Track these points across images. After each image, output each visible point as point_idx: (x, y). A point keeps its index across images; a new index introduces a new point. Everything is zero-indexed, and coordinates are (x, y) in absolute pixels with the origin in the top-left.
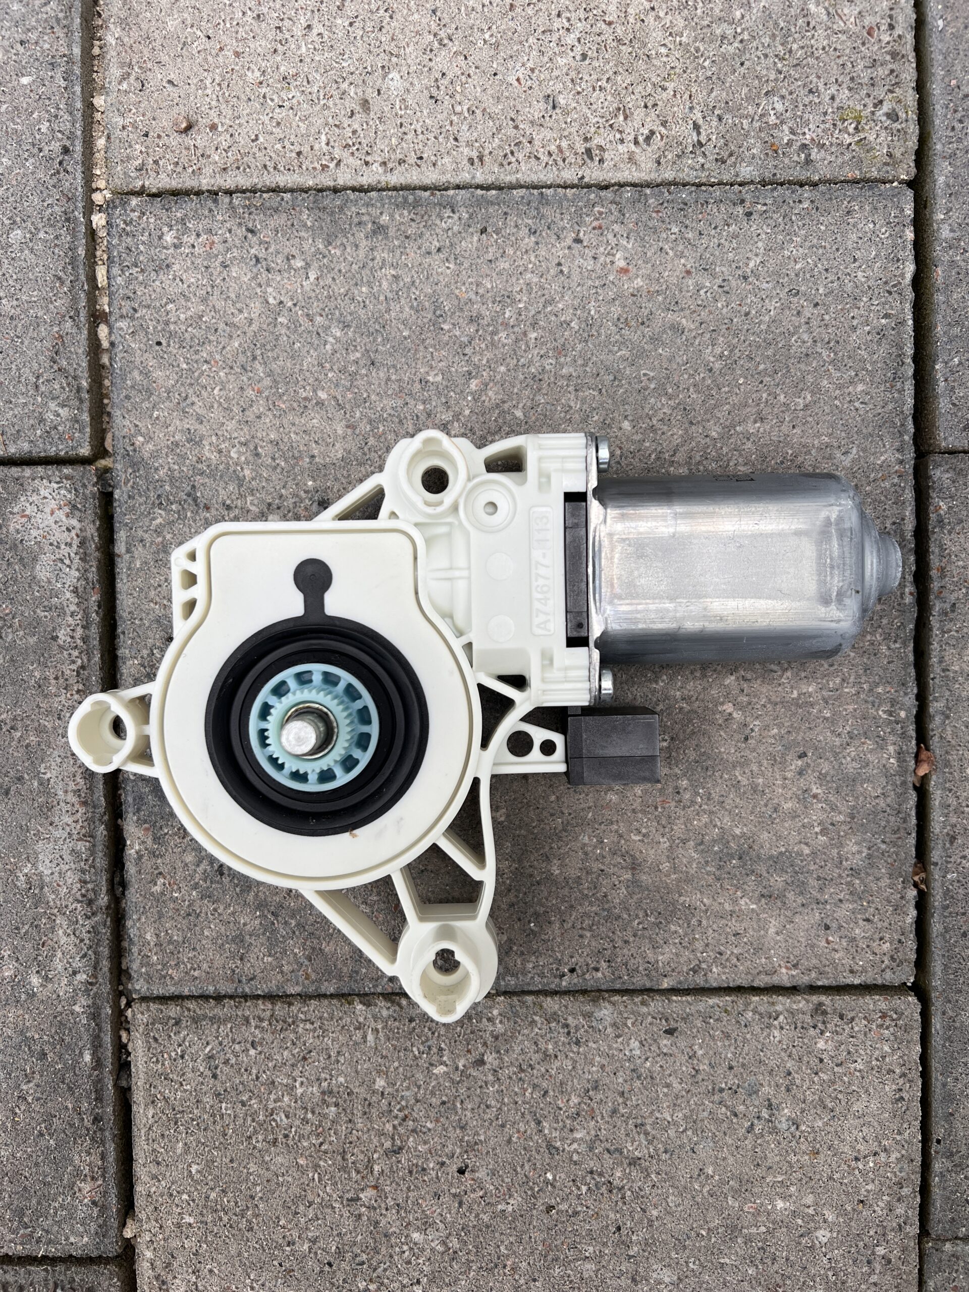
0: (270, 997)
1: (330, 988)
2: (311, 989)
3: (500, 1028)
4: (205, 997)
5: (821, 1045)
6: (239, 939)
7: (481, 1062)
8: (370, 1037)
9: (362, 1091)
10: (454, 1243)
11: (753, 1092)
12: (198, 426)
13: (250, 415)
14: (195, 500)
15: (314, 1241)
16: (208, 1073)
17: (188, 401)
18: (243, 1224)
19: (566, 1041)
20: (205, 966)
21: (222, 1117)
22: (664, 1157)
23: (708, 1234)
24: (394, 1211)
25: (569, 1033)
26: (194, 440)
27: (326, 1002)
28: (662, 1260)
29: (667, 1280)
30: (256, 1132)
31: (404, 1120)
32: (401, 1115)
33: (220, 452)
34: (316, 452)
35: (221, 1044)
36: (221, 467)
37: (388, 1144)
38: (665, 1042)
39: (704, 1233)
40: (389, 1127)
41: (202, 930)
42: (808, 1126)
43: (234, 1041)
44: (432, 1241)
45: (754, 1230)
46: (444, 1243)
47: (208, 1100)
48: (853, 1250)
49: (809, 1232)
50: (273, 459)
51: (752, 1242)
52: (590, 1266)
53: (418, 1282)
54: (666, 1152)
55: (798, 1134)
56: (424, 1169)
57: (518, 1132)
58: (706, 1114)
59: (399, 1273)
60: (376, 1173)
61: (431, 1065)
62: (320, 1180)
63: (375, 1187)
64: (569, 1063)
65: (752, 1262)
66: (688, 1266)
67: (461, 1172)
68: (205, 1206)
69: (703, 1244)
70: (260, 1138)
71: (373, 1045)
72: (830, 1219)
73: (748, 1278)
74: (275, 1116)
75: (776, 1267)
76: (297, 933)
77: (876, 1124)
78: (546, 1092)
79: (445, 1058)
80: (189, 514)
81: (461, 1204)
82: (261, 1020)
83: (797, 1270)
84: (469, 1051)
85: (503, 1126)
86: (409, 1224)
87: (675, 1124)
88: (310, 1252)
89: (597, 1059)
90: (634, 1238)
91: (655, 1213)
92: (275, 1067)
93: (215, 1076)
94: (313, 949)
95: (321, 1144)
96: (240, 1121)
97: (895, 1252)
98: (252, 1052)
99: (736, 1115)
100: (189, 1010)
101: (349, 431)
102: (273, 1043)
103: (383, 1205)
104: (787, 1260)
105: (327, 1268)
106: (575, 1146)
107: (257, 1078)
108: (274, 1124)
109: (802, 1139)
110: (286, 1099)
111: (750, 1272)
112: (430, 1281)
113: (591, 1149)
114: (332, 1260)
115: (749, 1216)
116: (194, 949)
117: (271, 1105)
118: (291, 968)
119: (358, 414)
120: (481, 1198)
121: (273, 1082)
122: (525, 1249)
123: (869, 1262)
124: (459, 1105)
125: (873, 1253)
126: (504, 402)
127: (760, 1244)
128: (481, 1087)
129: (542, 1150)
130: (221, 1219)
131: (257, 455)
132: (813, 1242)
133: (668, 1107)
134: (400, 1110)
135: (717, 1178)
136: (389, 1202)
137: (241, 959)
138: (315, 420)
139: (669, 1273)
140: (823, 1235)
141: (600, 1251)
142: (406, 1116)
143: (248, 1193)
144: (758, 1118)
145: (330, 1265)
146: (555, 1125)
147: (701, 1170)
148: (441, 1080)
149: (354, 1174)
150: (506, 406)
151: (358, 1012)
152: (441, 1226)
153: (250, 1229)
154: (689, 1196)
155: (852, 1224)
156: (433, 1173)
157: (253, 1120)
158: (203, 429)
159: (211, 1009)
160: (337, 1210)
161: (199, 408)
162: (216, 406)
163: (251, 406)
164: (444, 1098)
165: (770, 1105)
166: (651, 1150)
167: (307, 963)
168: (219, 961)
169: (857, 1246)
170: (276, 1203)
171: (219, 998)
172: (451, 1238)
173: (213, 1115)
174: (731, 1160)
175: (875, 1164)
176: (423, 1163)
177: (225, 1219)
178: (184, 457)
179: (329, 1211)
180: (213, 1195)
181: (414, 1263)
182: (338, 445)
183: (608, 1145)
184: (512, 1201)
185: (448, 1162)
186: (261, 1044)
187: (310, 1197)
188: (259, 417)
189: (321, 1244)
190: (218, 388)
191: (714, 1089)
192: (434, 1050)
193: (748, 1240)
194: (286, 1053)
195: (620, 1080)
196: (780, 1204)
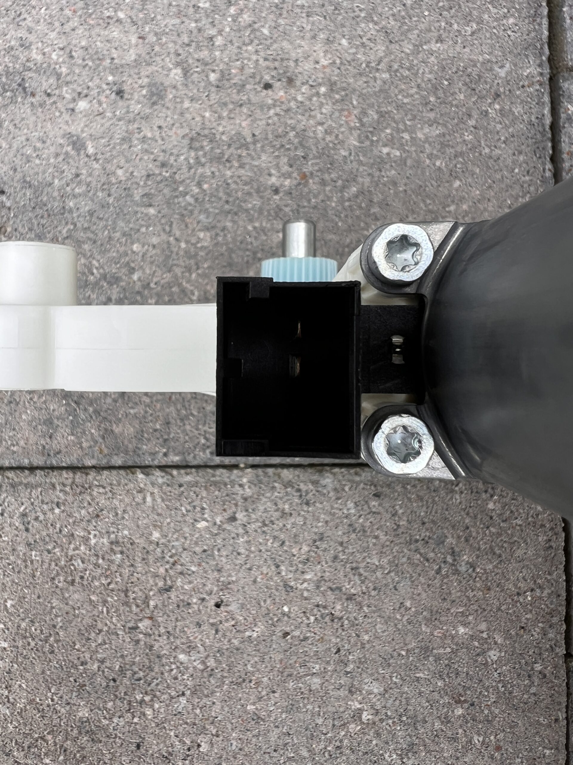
0: (72, 468)
1: (118, 461)
2: (104, 462)
3: (248, 492)
4: (21, 468)
5: (491, 506)
6: (49, 422)
7: (233, 519)
8: (149, 499)
9: (141, 542)
10: (211, 663)
11: (441, 542)
12: (29, 36)
13: (67, 28)
14: (24, 89)
15: (102, 661)
16: (22, 527)
17: (22, 17)
18: (47, 648)
19: (299, 502)
20: (22, 443)
21: (32, 562)
22: (373, 593)
23: (407, 653)
24: (165, 637)
25: (301, 496)
26: (25, 45)
27: (114, 472)
28: (372, 675)
29: (376, 691)
30: (58, 574)
31: (174, 564)
32: (172, 560)
33: (44, 54)
34: (115, 56)
35: (32, 504)
36: (45, 65)
37: (161, 584)
38: (374, 503)
39: (404, 653)
40: (162, 570)
41: (20, 414)
42: (481, 569)
43: (43, 502)
44: (195, 661)
45: (441, 651)
46: (203, 663)
47: (21, 549)
48: (517, 666)
49: (483, 652)
50: (84, 60)
51: (440, 660)
52: (317, 680)
53: (183, 694)
54: (374, 589)
55: (474, 575)
56: (189, 604)
57: (262, 574)
58: (405, 560)
59: (168, 687)
60: (151, 607)
61: (196, 520)
62: (108, 612)
63: (151, 618)
64: (301, 519)
65: (440, 676)
66: (391, 680)
67: (218, 606)
68: (17, 634)
69: (403, 661)
70: (62, 579)
71: (151, 505)
72: (499, 642)
73: (437, 689)
74: (73, 562)
75: (459, 679)
76: (94, 417)
77: (532, 567)
78: (283, 543)
79: (206, 516)
80: (19, 99)
81: (217, 631)
82: (64, 485)
83: (475, 683)
84: (225, 510)
85: (250, 569)
86: (176, 647)
87: (382, 567)
88: (99, 670)
89: (322, 516)
90: (351, 657)
91: (366, 638)
92: (74, 522)
93: (27, 530)
94: (106, 430)
95: (109, 584)
96: (46, 566)
97: (549, 668)
98: (57, 511)
99: (428, 560)
100: (8, 478)
101: (141, 41)
102: (73, 503)
103: (157, 633)
104: (467, 674)
105: (112, 683)
106: (305, 585)
107: (60, 531)
108: (72, 567)
109: (478, 579)
110: (82, 548)
111: (439, 684)
112: (193, 693)
113: (318, 587)
114: (116, 676)
115: (438, 640)
116: (14, 429)
117: (71, 553)
118: (88, 445)
119: (147, 29)
120: (233, 626)
121: (72, 535)
122: (266, 667)
123: (529, 676)
124: (216, 553)
125: (533, 669)
126: (255, 23)
127: (447, 662)
128: (233, 538)
129: (280, 588)
130: (29, 644)
131: (72, 57)
132: (486, 660)
133: (377, 554)
134: (171, 557)
135: (413, 609)
136: (162, 630)
137: (50, 437)
138: (115, 33)
139: (377, 686)
140: (493, 655)
141: (325, 669)
142: (176, 562)
143: (52, 623)
144: (444, 562)
145: (114, 680)
146: (291, 568)
147: (401, 603)
148: (203, 533)
149: (134, 608)
150: (256, 26)
151: (139, 480)
152: (202, 649)
153: (52, 652)
154: (392, 624)
155: (516, 645)
156: (196, 607)
157: (56, 565)
158: (32, 38)
159: (25, 477)
160: (120, 637)
161: (29, 21)
162: (42, 20)
163: (68, 22)
164: (205, 548)
165: (453, 552)
166: (364, 588)
167: (101, 440)
168: (33, 439)
169: (520, 663)
170: (73, 631)
171: (32, 469)
172: (209, 659)
173: (25, 561)
174: (424, 595)
175: (532, 598)
176: (188, 598)
177: (33, 644)
178: (17, 58)
179: (114, 637)
180: (23, 625)
181: (180, 678)
182: (132, 51)
183: (330, 584)
184: (256, 630)
185: (207, 598)
186: (64, 504)
187: (100, 625)
188: (73, 30)
189: (108, 664)
190: (44, 8)
191: (411, 540)
192: (198, 509)
193: (438, 659)
194: (83, 512)
195: (340, 533)
196: (461, 630)
